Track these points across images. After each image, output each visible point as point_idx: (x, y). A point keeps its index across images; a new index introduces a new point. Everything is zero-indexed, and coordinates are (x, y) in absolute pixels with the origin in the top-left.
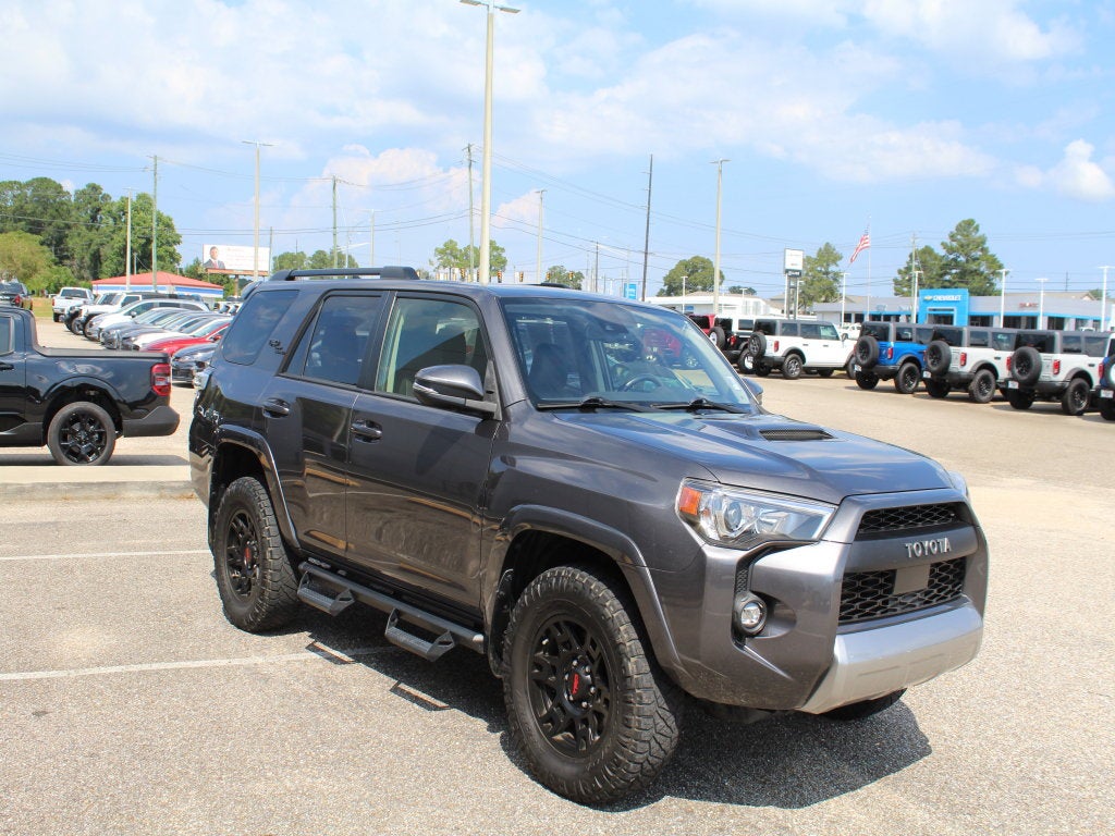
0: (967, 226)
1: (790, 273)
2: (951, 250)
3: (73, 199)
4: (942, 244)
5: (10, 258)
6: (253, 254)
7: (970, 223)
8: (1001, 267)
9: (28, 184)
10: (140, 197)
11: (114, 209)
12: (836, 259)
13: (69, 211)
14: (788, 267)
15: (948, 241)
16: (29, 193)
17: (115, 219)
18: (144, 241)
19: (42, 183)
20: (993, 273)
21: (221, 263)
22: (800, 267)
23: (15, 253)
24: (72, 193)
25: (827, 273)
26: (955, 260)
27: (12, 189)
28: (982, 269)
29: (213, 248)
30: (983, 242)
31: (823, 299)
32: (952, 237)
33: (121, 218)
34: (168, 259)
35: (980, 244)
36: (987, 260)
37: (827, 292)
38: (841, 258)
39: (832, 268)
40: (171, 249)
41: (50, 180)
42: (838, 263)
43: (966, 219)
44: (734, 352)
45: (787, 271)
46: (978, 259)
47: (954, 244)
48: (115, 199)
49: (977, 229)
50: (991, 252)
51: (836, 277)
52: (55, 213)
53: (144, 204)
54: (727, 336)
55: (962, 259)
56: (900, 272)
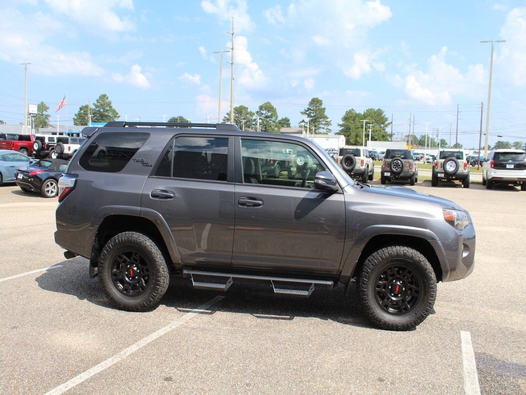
0: (103, 97)
1: (32, 115)
2: (97, 107)
4: (94, 104)
7: (104, 96)
8: (117, 114)
12: (46, 109)
14: (30, 112)
15: (96, 103)
20: (114, 116)
22: (36, 112)
25: (42, 115)
26: (99, 111)
28: (110, 115)
30: (110, 104)
31: (41, 126)
32: (98, 101)
35: (109, 104)
36: (112, 111)
37: (43, 123)
38: (48, 108)
39: (45, 113)
42: (47, 110)
43: (103, 94)
44: (47, 151)
45: (30, 114)
46: (108, 110)
47: (98, 104)
49: (107, 98)
50: (113, 108)
51: (47, 116)
54: (43, 145)
55: (102, 110)
56: (76, 115)
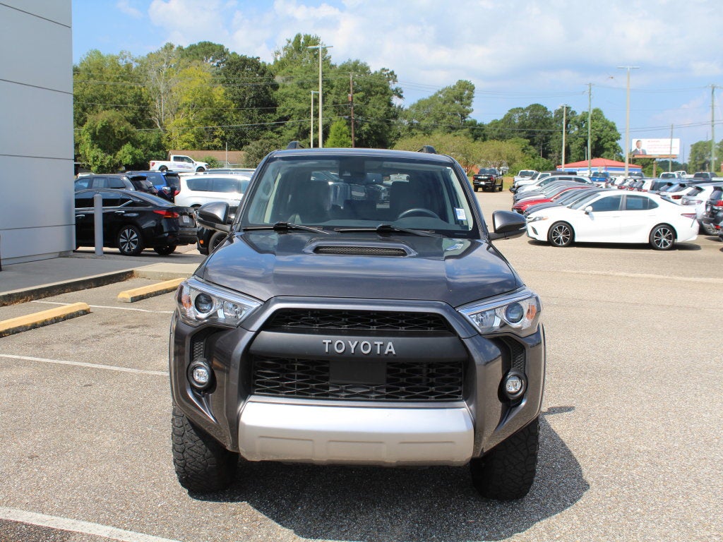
3: (553, 116)
5: (500, 154)
6: (670, 143)
9: (528, 109)
10: (594, 111)
11: (578, 120)
13: (550, 123)
16: (528, 114)
17: (579, 127)
18: (596, 139)
19: (536, 107)
21: (644, 151)
23: (502, 151)
24: (553, 112)
27: (518, 112)
29: (638, 141)
33: (582, 125)
34: (612, 150)
40: (614, 143)
41: (540, 105)
48: (579, 113)
52: (543, 125)
53: (598, 115)
